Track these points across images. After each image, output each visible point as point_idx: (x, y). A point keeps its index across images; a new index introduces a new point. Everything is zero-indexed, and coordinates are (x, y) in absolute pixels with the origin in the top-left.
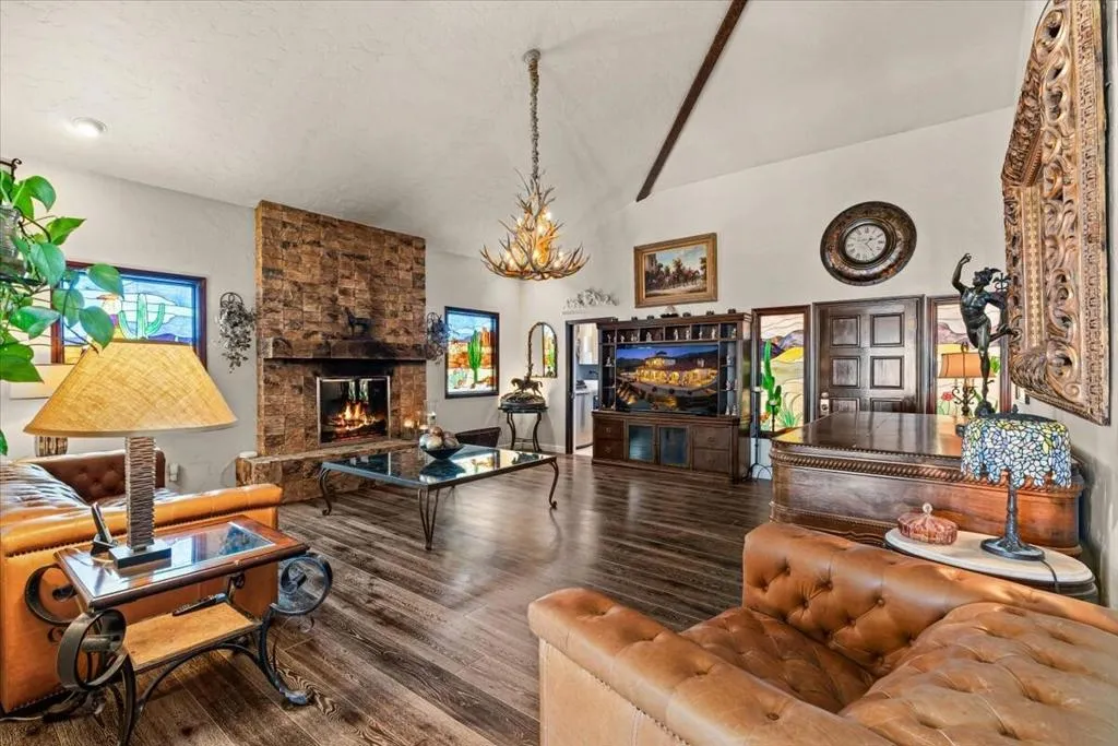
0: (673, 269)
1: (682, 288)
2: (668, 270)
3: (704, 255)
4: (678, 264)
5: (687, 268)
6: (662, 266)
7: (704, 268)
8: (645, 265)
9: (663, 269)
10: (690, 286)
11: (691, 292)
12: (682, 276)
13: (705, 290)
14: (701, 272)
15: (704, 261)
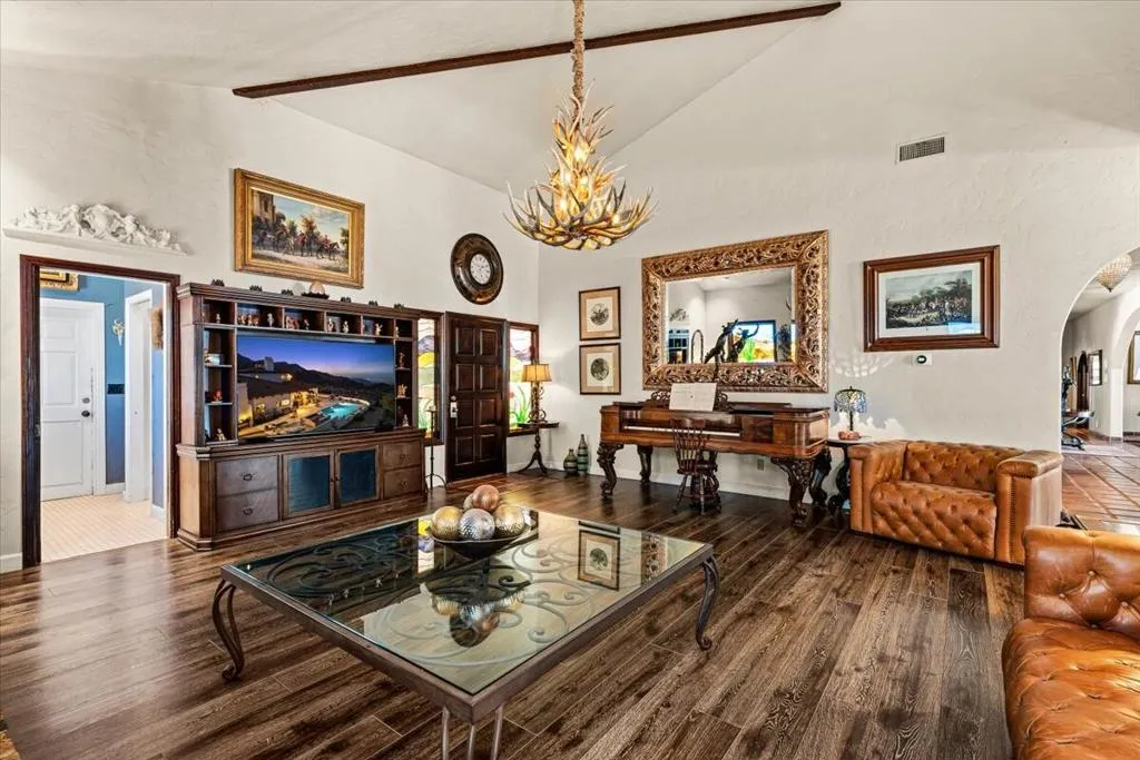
0: (301, 229)
1: (314, 259)
2: (293, 228)
3: (346, 226)
4: (310, 225)
5: (323, 234)
6: (284, 218)
7: (345, 242)
8: (255, 206)
9: (285, 223)
10: (325, 261)
11: (327, 269)
12: (312, 243)
13: (346, 271)
14: (342, 248)
15: (345, 233)
